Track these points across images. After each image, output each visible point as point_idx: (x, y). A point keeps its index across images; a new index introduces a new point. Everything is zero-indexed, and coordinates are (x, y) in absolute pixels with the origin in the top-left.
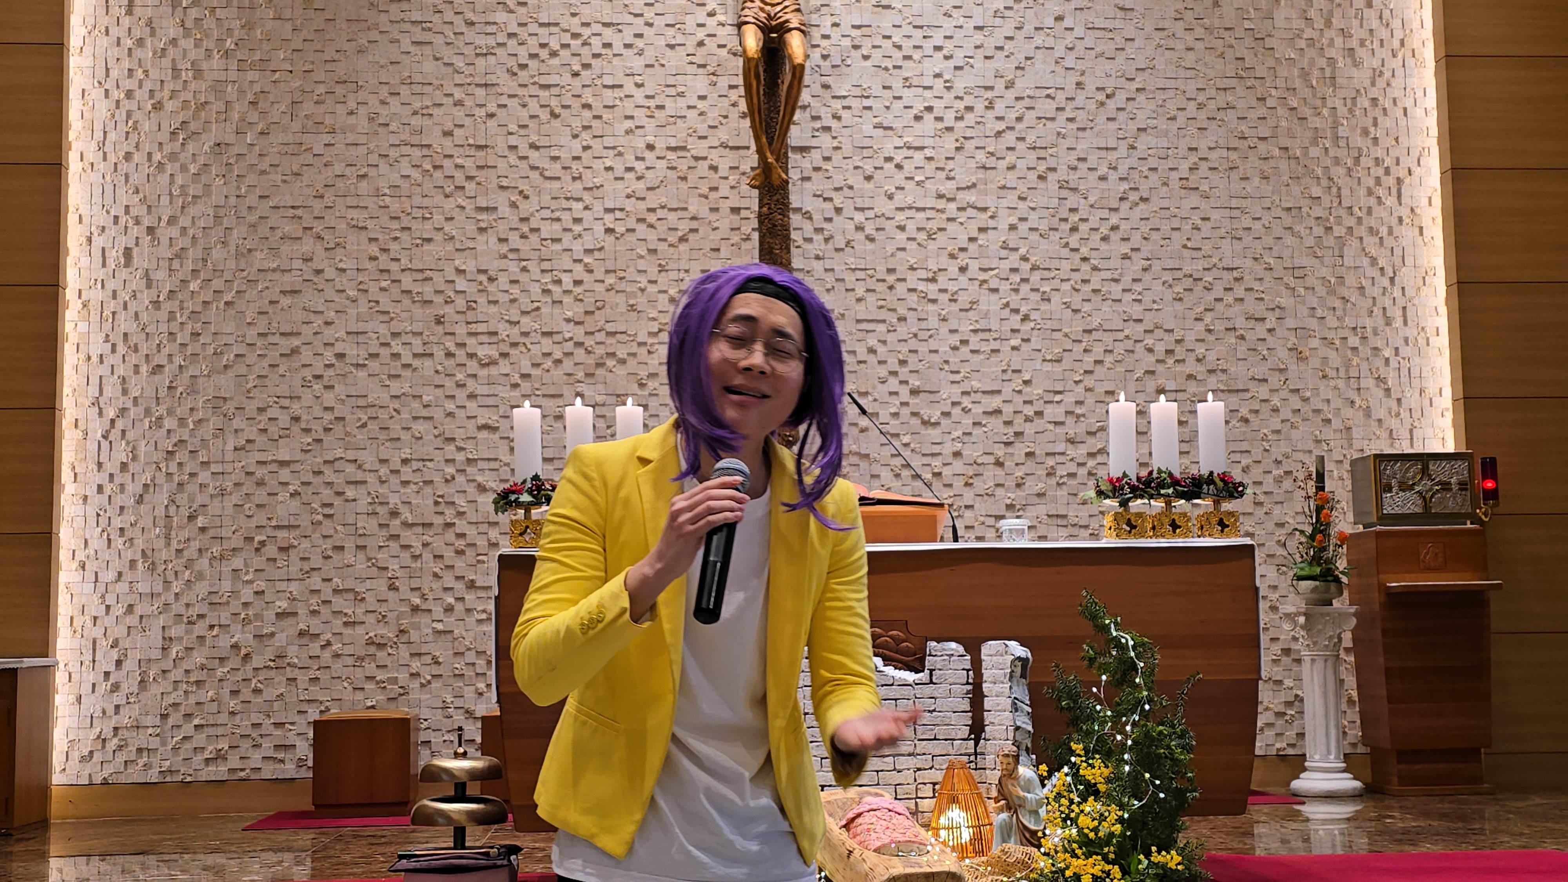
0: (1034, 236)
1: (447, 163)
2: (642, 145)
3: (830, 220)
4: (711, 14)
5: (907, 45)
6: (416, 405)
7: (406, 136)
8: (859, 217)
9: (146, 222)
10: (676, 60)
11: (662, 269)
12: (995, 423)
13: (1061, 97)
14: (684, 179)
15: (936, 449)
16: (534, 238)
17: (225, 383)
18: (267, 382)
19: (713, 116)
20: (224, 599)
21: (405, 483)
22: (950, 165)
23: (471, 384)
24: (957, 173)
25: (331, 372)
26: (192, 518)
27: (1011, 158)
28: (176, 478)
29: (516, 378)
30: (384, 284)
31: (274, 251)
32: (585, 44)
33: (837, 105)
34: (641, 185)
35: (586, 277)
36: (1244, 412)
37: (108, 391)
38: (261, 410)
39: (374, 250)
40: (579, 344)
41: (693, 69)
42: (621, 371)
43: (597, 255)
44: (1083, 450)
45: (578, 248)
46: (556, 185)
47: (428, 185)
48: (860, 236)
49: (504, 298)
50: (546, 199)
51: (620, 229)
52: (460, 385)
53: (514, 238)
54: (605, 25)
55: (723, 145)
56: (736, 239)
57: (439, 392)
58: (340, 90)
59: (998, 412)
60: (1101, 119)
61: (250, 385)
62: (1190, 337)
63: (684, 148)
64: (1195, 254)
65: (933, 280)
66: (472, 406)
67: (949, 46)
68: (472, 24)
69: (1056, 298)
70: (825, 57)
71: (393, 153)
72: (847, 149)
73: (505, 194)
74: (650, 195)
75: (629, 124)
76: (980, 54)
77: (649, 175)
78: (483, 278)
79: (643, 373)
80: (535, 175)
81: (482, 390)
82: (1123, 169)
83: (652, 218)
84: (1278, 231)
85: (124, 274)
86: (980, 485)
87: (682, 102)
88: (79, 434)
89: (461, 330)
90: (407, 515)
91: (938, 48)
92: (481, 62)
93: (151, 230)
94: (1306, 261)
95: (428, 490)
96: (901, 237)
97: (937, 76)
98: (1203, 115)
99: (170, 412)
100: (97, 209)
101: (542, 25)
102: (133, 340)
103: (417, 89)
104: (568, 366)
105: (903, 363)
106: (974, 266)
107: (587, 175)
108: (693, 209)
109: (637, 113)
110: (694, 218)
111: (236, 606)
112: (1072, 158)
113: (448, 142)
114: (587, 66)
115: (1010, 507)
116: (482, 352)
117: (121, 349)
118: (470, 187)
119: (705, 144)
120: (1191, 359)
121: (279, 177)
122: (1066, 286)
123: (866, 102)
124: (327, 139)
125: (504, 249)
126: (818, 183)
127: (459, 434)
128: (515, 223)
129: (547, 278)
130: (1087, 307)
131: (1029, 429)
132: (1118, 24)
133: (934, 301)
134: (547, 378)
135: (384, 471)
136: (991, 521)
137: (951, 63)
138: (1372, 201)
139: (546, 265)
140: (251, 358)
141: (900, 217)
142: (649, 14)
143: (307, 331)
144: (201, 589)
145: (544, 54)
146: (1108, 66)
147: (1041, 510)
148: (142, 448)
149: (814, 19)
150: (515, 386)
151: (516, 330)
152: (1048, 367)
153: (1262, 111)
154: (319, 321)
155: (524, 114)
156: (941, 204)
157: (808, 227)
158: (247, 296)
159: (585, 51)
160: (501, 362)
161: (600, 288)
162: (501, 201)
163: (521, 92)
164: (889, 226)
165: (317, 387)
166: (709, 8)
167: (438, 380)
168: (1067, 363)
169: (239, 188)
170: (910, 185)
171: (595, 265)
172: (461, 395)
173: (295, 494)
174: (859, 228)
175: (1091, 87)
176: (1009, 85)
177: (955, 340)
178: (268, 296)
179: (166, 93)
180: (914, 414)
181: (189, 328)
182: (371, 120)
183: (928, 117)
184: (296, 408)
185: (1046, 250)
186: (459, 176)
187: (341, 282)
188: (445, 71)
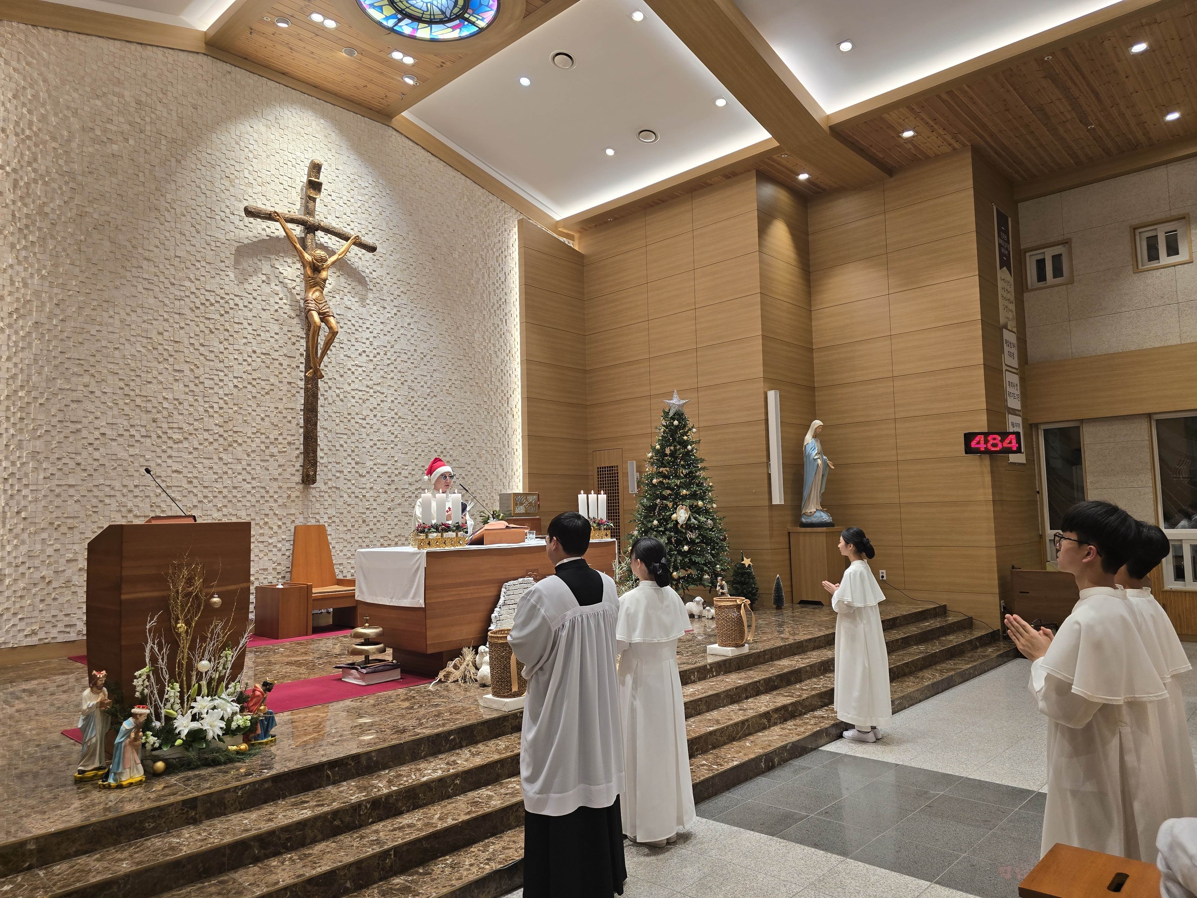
0: (400, 406)
1: (160, 347)
2: (250, 350)
3: (326, 391)
4: (281, 299)
5: (356, 324)
6: (142, 460)
7: (139, 332)
8: (338, 391)
10: (265, 315)
11: (258, 405)
12: (384, 476)
13: (409, 354)
14: (268, 367)
15: (364, 486)
16: (201, 386)
17: (39, 445)
18: (62, 445)
19: (281, 342)
20: (37, 553)
21: (136, 497)
22: (371, 375)
23: (169, 452)
24: (374, 378)
25: (98, 442)
26: (18, 513)
27: (392, 375)
28: (10, 492)
29: (191, 449)
30: (127, 401)
31: (68, 380)
32: (226, 302)
34: (249, 368)
35: (224, 406)
36: (463, 475)
38: (59, 459)
39: (122, 384)
40: (221, 436)
41: (272, 321)
42: (239, 449)
43: (230, 396)
44: (414, 487)
45: (221, 392)
46: (212, 363)
47: (150, 357)
48: (338, 399)
49: (186, 412)
50: (207, 370)
51: (240, 386)
52: (164, 451)
53: (191, 385)
54: (235, 295)
55: (285, 355)
56: (289, 395)
57: (154, 454)
58: (105, 305)
59: (386, 472)
60: (422, 364)
61: (53, 446)
62: (448, 447)
63: (269, 354)
64: (450, 417)
65: (364, 419)
66: (169, 461)
67: (371, 327)
68: (174, 284)
69: (406, 429)
71: (133, 339)
72: (334, 363)
73: (188, 365)
74: (254, 373)
75: (245, 341)
76: (382, 333)
77: (254, 364)
78: (176, 402)
79: (249, 450)
80: (202, 358)
81: (174, 454)
82: (429, 384)
83: (254, 383)
84: (474, 412)
86: (379, 501)
87: (268, 334)
89: (165, 426)
90: (136, 512)
91: (368, 328)
92: (177, 302)
94: (482, 423)
95: (147, 500)
96: (353, 401)
97: (367, 339)
98: (453, 368)
101: (207, 291)
103: (146, 310)
104: (216, 445)
105: (353, 451)
106: (379, 415)
107: (226, 360)
108: (272, 380)
109: (249, 336)
110: (272, 385)
111: (43, 557)
112: (412, 378)
113: (160, 337)
114: (227, 312)
115: (389, 509)
116: (176, 436)
118: (171, 360)
119: (277, 353)
120: (448, 455)
121: (71, 344)
122: (409, 426)
123: (342, 346)
124: (98, 328)
125: (187, 390)
127: (163, 474)
128: (192, 379)
129: (207, 405)
130: (416, 434)
131: (396, 479)
132: (428, 330)
133: (364, 427)
134: (206, 450)
135: (125, 491)
136: (382, 514)
137: (372, 335)
138: (500, 404)
139: (206, 399)
140: (54, 433)
141: (353, 393)
142: (255, 294)
143: (85, 421)
144: (24, 549)
145: (208, 304)
146: (425, 345)
147: (399, 510)
150: (191, 453)
151: (191, 427)
152: (403, 456)
153: (470, 369)
154: (91, 417)
155: (198, 329)
156: (368, 389)
158: (52, 401)
159: (226, 305)
160: (185, 442)
161: (231, 411)
162: (186, 368)
163: (196, 319)
164: (349, 396)
165: (90, 449)
166: (280, 296)
167: (153, 448)
168: (409, 455)
169: (48, 346)
170: (356, 381)
171: (229, 401)
172: (164, 456)
173: (78, 501)
174: (338, 396)
175: (419, 352)
176: (392, 347)
177: (372, 443)
178: (64, 402)
180: (356, 472)
181: (19, 415)
182: (122, 322)
183: (364, 355)
184: (79, 459)
185: (403, 411)
186: (165, 354)
187: (104, 398)
188: (159, 303)
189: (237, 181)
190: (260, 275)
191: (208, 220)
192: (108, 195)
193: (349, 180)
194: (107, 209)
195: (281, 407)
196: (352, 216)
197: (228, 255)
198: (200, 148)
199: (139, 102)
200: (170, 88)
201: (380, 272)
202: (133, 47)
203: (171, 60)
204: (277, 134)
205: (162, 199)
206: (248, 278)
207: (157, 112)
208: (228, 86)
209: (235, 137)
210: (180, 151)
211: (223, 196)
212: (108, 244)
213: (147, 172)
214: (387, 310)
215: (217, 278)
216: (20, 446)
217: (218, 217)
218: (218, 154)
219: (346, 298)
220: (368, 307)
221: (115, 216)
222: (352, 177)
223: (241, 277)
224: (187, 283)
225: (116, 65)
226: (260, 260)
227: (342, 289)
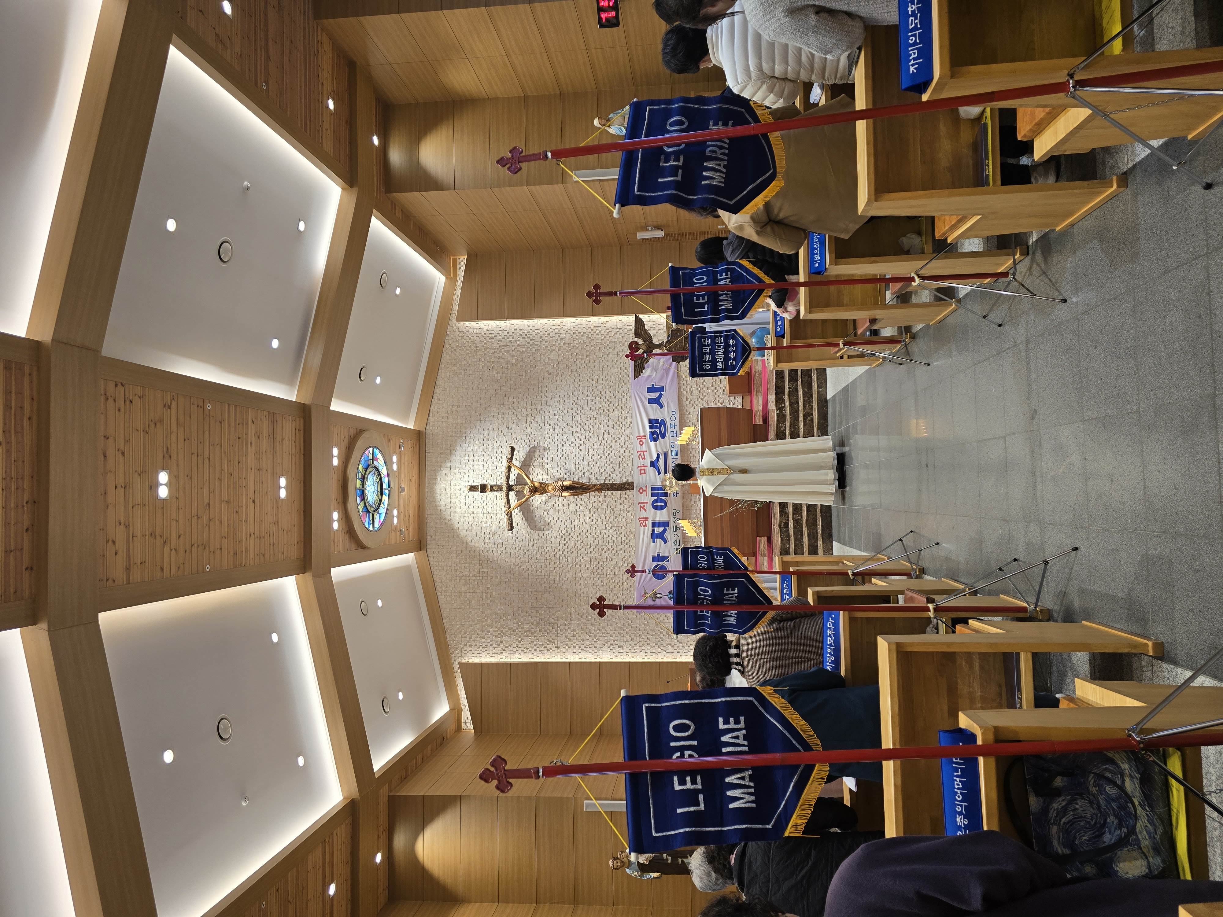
0: (610, 420)
1: (595, 569)
2: (589, 520)
5: (562, 453)
8: (606, 465)
9: (612, 642)
11: (620, 515)
13: (574, 414)
14: (597, 509)
16: (613, 547)
19: (581, 502)
24: (595, 440)
27: (591, 427)
32: (564, 535)
33: (578, 471)
34: (599, 520)
35: (623, 534)
37: (654, 651)
39: (617, 587)
46: (600, 541)
47: (601, 573)
48: (611, 465)
49: (629, 554)
50: (604, 544)
51: (611, 525)
53: (613, 552)
54: (559, 530)
55: (589, 500)
56: (613, 496)
58: (577, 595)
60: (580, 404)
63: (590, 510)
64: (614, 379)
65: (622, 446)
67: (562, 442)
68: (559, 563)
69: (626, 415)
70: (566, 474)
71: (593, 582)
72: (589, 468)
73: (602, 554)
74: (602, 518)
75: (584, 523)
76: (564, 435)
77: (597, 518)
78: (624, 559)
80: (598, 547)
82: (593, 398)
83: (608, 518)
84: (608, 358)
85: (625, 648)
87: (578, 510)
88: (665, 657)
91: (563, 445)
92: (569, 561)
93: (614, 641)
94: (616, 351)
96: (611, 454)
97: (570, 445)
98: (579, 378)
99: (659, 636)
100: (609, 654)
101: (559, 545)
102: (641, 645)
103: (577, 576)
106: (618, 436)
107: (597, 534)
108: (605, 507)
109: (581, 521)
110: (607, 507)
112: (590, 411)
113: (590, 569)
114: (570, 534)
117: (643, 648)
118: (601, 563)
119: (588, 504)
122: (623, 412)
123: (577, 463)
124: (590, 598)
125: (616, 554)
126: (598, 476)
128: (610, 552)
129: (624, 544)
130: (628, 407)
132: (556, 399)
133: (628, 446)
137: (567, 442)
138: (600, 334)
139: (621, 544)
141: (606, 455)
142: (556, 519)
145: (567, 545)
146: (567, 401)
148: (668, 642)
149: (556, 477)
153: (577, 362)
155: (582, 550)
156: (603, 444)
157: (609, 478)
159: (566, 534)
161: (625, 531)
162: (604, 555)
163: (577, 551)
164: (608, 457)
170: (598, 452)
171: (620, 532)
174: (609, 465)
175: (572, 406)
176: (572, 427)
179: (579, 638)
181: (638, 632)
183: (581, 448)
185: (614, 418)
186: (598, 566)
187: (626, 594)
188: (572, 570)
189: (493, 530)
190: (544, 516)
191: (520, 546)
192: (520, 596)
193: (470, 461)
194: (527, 596)
195: (619, 501)
196: (493, 458)
197: (537, 534)
198: (481, 552)
199: (466, 583)
200: (453, 568)
201: (524, 437)
202: (437, 587)
203: (437, 568)
204: (457, 508)
205: (515, 570)
206: (547, 522)
207: (468, 573)
208: (440, 537)
209: (467, 532)
210: (486, 562)
211: (504, 538)
212: (545, 595)
213: (502, 578)
214: (549, 432)
215: (551, 540)
216: (653, 630)
217: (517, 540)
218: (481, 542)
219: (547, 461)
220: (549, 446)
221: (530, 593)
222: (468, 458)
223: (548, 527)
224: (558, 556)
225: (450, 595)
226: (536, 516)
227: (541, 464)
